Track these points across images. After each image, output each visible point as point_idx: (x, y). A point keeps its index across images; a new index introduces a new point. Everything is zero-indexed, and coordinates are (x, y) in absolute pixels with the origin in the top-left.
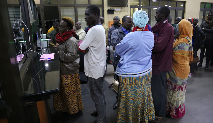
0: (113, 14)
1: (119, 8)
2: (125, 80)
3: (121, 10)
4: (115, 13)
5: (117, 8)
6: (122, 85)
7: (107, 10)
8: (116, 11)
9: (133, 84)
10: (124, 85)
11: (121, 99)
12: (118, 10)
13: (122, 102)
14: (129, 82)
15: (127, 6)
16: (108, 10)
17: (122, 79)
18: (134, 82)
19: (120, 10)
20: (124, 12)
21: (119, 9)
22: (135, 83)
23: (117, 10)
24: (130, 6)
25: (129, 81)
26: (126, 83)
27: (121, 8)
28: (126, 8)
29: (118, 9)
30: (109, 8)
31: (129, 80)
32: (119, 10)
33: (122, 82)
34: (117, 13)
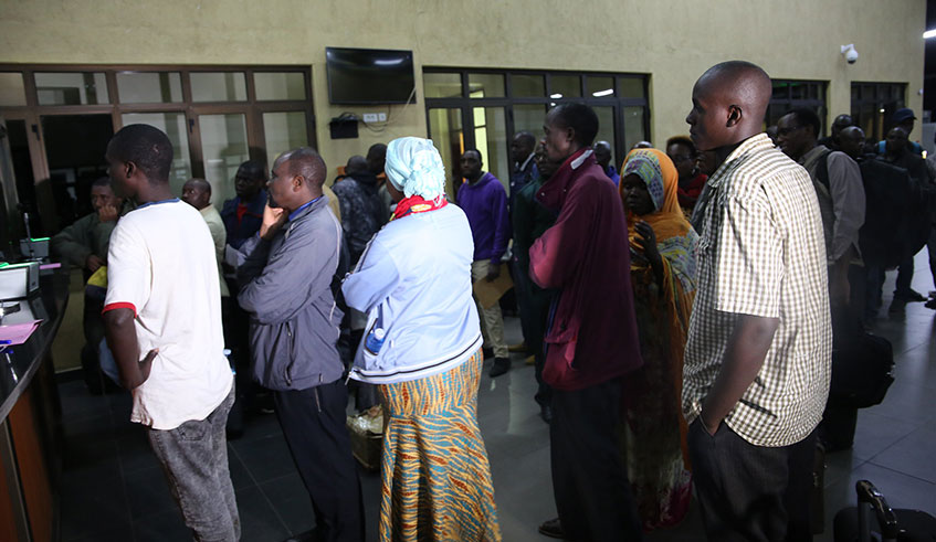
0: (355, 135)
1: (377, 113)
2: (405, 394)
3: (388, 118)
4: (361, 131)
5: (370, 109)
6: (398, 413)
7: (330, 120)
8: (366, 125)
9: (434, 402)
10: (402, 413)
11: (405, 465)
12: (376, 120)
13: (410, 475)
14: (418, 397)
15: (414, 101)
16: (334, 119)
17: (393, 393)
18: (437, 393)
19: (385, 119)
20: (400, 125)
21: (381, 115)
22: (440, 398)
23: (371, 120)
24: (427, 100)
25: (419, 392)
26: (409, 401)
27: (387, 109)
28: (407, 109)
29: (375, 115)
30: (337, 112)
31: (418, 387)
32: (381, 119)
33: (394, 400)
34: (372, 133)
